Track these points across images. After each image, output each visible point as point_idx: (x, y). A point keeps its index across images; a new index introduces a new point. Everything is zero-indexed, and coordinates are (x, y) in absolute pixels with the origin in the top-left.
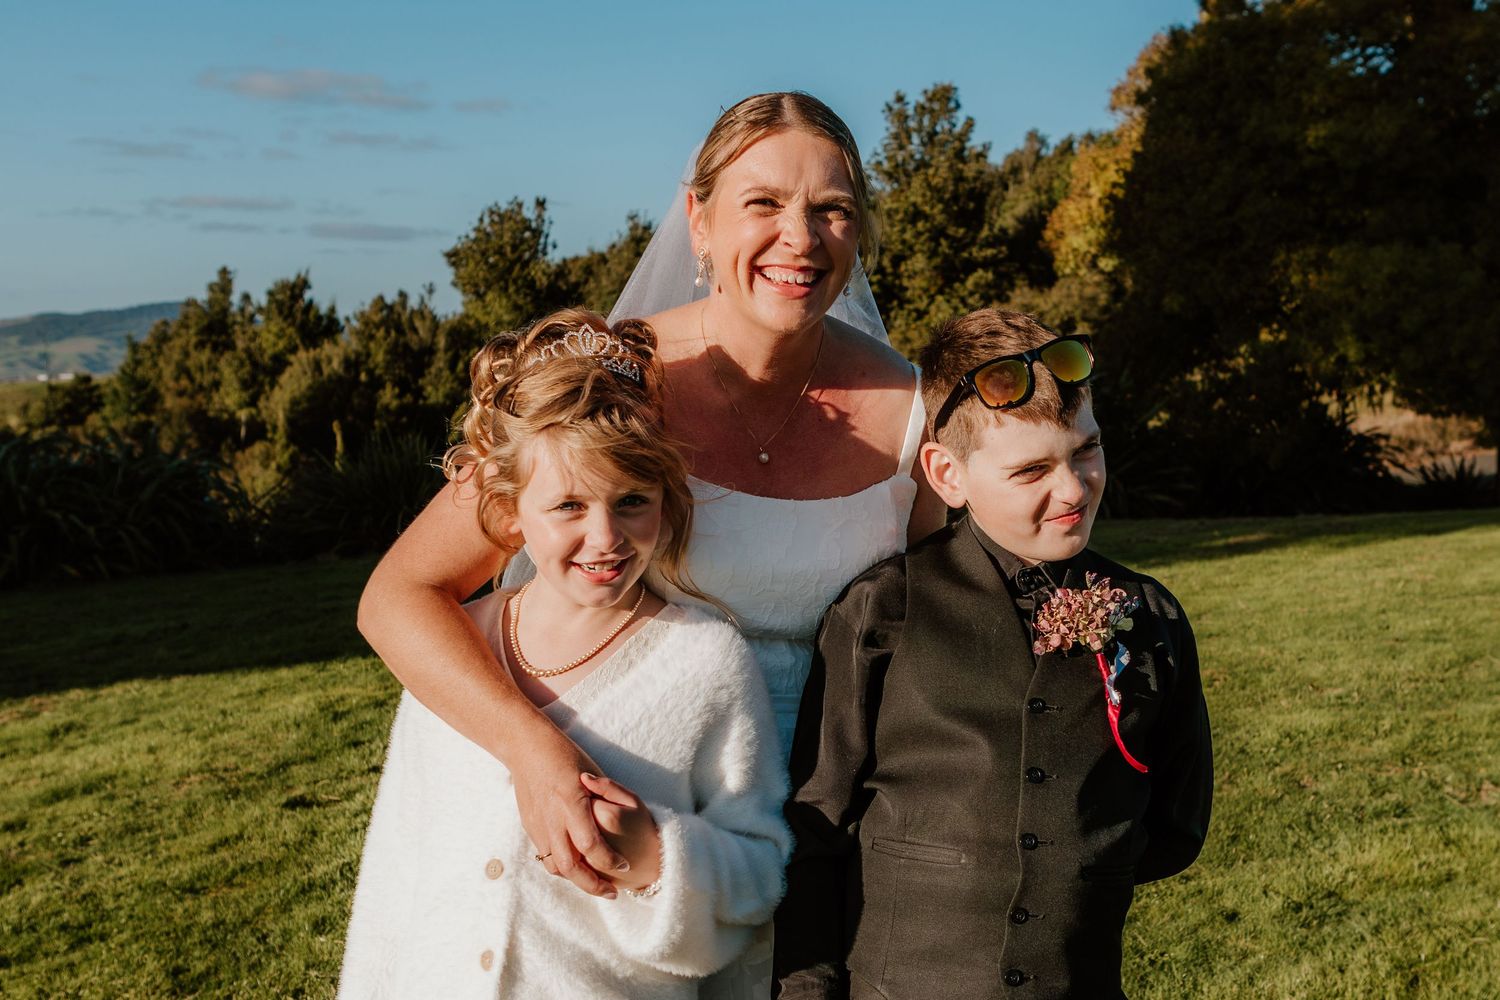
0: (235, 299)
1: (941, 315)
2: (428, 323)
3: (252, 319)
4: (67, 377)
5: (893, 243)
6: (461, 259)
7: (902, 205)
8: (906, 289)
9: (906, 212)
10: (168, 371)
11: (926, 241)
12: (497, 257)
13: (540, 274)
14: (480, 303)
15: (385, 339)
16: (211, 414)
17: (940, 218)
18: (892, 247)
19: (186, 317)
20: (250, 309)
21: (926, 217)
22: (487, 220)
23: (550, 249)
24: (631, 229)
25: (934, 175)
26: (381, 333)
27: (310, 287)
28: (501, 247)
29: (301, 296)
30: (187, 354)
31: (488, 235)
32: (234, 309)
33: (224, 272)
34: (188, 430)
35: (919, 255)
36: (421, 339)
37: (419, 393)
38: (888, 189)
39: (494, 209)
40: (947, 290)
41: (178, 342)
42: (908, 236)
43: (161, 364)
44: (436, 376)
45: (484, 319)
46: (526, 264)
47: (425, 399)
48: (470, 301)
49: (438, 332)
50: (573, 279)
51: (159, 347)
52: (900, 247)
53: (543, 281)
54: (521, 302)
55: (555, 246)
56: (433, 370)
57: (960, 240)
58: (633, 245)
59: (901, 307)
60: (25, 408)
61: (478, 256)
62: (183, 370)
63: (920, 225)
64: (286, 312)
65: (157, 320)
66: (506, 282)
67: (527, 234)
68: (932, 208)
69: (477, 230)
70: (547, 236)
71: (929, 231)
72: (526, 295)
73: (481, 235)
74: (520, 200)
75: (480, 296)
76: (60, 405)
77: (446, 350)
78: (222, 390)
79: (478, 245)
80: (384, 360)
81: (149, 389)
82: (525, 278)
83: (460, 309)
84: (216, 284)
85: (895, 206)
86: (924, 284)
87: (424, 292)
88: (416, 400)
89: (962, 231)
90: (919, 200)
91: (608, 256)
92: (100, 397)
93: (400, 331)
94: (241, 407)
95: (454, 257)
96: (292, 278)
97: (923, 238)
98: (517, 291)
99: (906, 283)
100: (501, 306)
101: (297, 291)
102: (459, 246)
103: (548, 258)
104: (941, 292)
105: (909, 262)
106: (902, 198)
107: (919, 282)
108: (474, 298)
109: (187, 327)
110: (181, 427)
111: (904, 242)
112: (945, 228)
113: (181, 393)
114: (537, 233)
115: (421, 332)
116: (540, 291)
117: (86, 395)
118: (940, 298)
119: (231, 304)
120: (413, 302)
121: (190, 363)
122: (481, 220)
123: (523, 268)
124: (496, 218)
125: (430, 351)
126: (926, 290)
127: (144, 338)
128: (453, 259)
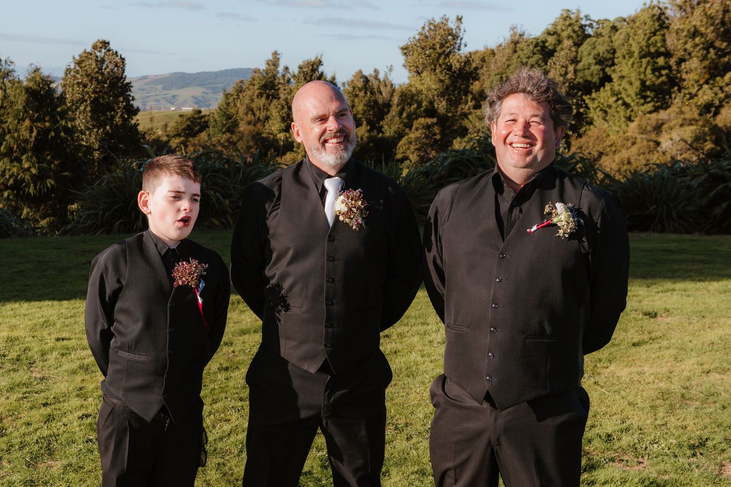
0: (280, 69)
1: (705, 97)
2: (389, 88)
3: (289, 81)
4: (188, 109)
5: (678, 51)
6: (410, 51)
7: (687, 27)
8: (684, 80)
9: (689, 31)
10: (242, 110)
11: (700, 50)
12: (431, 50)
13: (455, 62)
14: (418, 78)
15: (364, 97)
16: (264, 135)
17: (711, 36)
18: (678, 53)
19: (254, 79)
20: (288, 76)
21: (702, 35)
22: (427, 28)
23: (462, 46)
24: (511, 36)
25: (709, 8)
26: (362, 94)
27: (322, 65)
28: (434, 45)
29: (317, 69)
30: (252, 100)
31: (427, 37)
32: (279, 75)
33: (275, 53)
34: (251, 143)
35: (695, 59)
36: (383, 98)
37: (380, 130)
38: (678, 15)
39: (432, 22)
40: (711, 82)
41: (249, 93)
42: (688, 46)
43: (238, 105)
44: (391, 120)
45: (420, 87)
46: (448, 55)
47: (383, 133)
48: (413, 76)
49: (394, 94)
50: (474, 65)
51: (238, 95)
52: (683, 53)
53: (456, 66)
54: (442, 78)
55: (466, 45)
56: (389, 116)
57: (724, 50)
58: (512, 45)
59: (679, 91)
60: (166, 126)
61: (420, 50)
62: (250, 110)
63: (697, 40)
64: (308, 79)
65: (237, 80)
66: (435, 66)
67: (450, 38)
68: (706, 29)
69: (420, 34)
70: (461, 39)
71: (703, 44)
72: (446, 74)
73: (422, 37)
74: (447, 17)
75: (419, 73)
76: (184, 126)
77: (398, 105)
78: (270, 122)
79: (420, 43)
80: (363, 110)
81: (233, 120)
82: (447, 63)
83: (407, 81)
84: (271, 61)
85: (682, 27)
86: (696, 77)
87: (387, 71)
88: (378, 134)
89: (725, 44)
90: (698, 24)
91: (496, 51)
92: (206, 122)
93: (372, 93)
94: (280, 132)
95: (406, 50)
96: (313, 59)
97: (698, 48)
98: (441, 72)
99: (684, 76)
100: (431, 80)
101: (315, 66)
102: (409, 43)
103: (461, 52)
104: (707, 82)
105: (687, 63)
106: (687, 22)
107: (693, 76)
108: (415, 74)
109: (254, 85)
110: (248, 142)
111: (685, 50)
112: (713, 42)
113: (249, 123)
114: (455, 37)
115: (384, 94)
116: (455, 72)
117: (198, 121)
118: (706, 87)
119: (278, 72)
120: (381, 76)
121: (254, 105)
122: (424, 28)
123: (445, 59)
124: (432, 28)
125: (388, 105)
126: (697, 81)
127: (230, 90)
128: (405, 51)
